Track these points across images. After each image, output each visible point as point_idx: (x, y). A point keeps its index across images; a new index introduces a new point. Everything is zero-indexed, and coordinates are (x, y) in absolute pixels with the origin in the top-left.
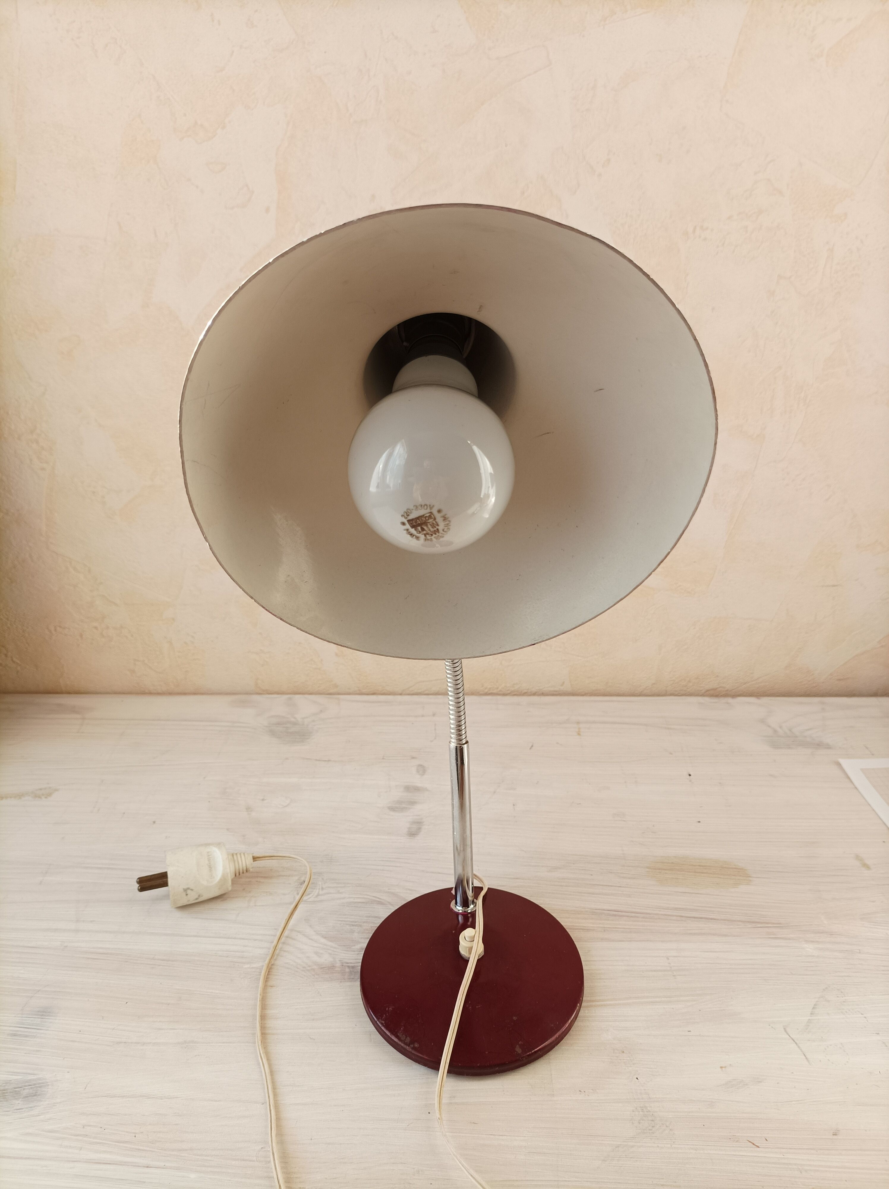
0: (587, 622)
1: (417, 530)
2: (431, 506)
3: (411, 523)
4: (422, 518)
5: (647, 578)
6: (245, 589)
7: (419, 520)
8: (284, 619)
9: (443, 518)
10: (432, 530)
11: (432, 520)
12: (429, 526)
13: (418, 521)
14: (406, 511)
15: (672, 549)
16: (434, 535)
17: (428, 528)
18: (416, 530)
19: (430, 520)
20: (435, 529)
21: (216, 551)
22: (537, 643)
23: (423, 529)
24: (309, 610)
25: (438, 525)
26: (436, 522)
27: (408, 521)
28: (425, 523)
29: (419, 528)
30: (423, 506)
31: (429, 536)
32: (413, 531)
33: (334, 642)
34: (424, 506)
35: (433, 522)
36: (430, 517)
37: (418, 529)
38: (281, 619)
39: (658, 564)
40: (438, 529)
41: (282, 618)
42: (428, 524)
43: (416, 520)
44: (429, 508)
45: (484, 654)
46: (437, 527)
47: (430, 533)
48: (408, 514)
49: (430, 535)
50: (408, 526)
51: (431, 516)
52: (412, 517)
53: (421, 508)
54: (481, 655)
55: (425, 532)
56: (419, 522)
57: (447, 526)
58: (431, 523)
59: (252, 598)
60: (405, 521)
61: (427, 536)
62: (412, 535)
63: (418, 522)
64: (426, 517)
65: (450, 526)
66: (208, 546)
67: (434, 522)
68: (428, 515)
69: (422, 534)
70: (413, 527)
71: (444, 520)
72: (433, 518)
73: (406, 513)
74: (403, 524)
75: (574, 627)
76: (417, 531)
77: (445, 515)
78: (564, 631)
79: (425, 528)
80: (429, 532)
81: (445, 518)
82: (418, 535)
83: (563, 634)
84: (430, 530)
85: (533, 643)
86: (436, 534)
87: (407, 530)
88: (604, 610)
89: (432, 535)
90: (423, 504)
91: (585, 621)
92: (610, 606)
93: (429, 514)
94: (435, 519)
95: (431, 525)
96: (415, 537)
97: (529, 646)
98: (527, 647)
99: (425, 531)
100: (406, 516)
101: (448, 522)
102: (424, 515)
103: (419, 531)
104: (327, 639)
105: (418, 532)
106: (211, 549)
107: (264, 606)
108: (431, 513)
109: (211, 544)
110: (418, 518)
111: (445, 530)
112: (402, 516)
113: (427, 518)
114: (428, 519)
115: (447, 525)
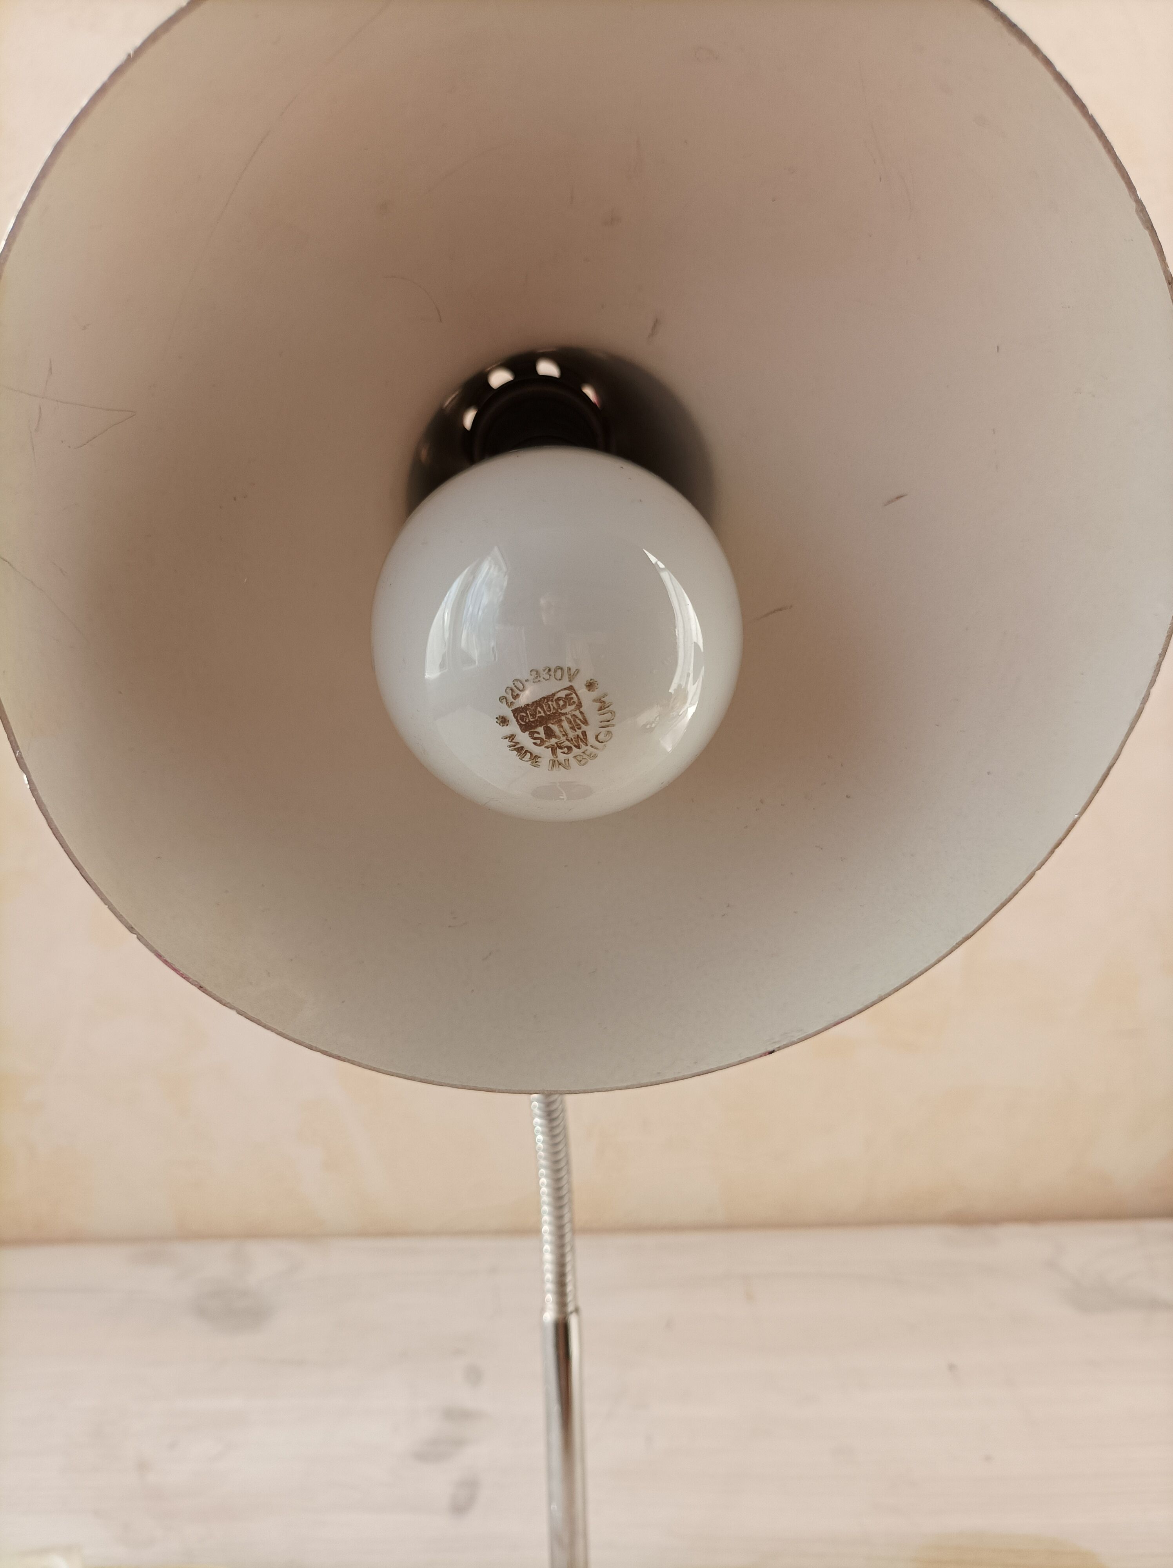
0: (889, 995)
1: (536, 735)
2: (572, 672)
3: (522, 718)
4: (550, 703)
5: (1024, 885)
6: (114, 904)
7: (542, 708)
8: (209, 989)
9: (598, 705)
10: (571, 734)
11: (573, 707)
12: (565, 724)
13: (539, 709)
14: (511, 685)
15: (1081, 814)
16: (575, 751)
17: (562, 729)
18: (532, 735)
19: (569, 709)
20: (579, 732)
21: (45, 799)
22: (779, 1049)
23: (550, 733)
24: (269, 973)
25: (585, 722)
26: (581, 713)
27: (516, 712)
28: (556, 717)
29: (541, 729)
30: (552, 673)
31: (564, 753)
32: (524, 739)
33: (322, 1048)
34: (555, 671)
35: (574, 713)
36: (568, 699)
37: (538, 733)
38: (200, 988)
39: (1048, 850)
40: (584, 733)
41: (202, 984)
42: (563, 718)
43: (535, 710)
44: (566, 676)
45: (659, 1079)
46: (584, 727)
47: (567, 743)
48: (517, 692)
49: (566, 750)
50: (514, 727)
51: (570, 697)
52: (526, 698)
53: (547, 677)
54: (654, 1080)
55: (553, 741)
56: (543, 714)
57: (608, 726)
58: (569, 716)
59: (131, 929)
60: (508, 713)
61: (559, 751)
62: (521, 750)
63: (540, 712)
64: (559, 699)
65: (613, 725)
66: (27, 782)
67: (577, 713)
68: (563, 694)
69: (547, 747)
70: (525, 727)
71: (600, 709)
72: (574, 702)
73: (512, 690)
74: (503, 721)
75: (860, 1007)
76: (535, 738)
77: (605, 695)
78: (837, 1019)
79: (555, 728)
80: (563, 739)
81: (603, 705)
82: (536, 750)
83: (835, 1025)
84: (566, 735)
85: (771, 1049)
86: (578, 747)
87: (512, 737)
88: (926, 965)
89: (570, 749)
90: (553, 668)
91: (883, 993)
92: (942, 954)
93: (567, 692)
94: (579, 705)
95: (570, 722)
96: (528, 755)
97: (761, 1056)
98: (756, 1058)
99: (555, 737)
100: (511, 699)
101: (607, 716)
102: (554, 695)
103: (541, 739)
104: (307, 1042)
105: (538, 742)
106: (33, 790)
107: (162, 954)
108: (571, 688)
109: (33, 778)
110: (538, 703)
111: (601, 738)
112: (501, 699)
113: (561, 703)
114: (564, 706)
115: (607, 724)
